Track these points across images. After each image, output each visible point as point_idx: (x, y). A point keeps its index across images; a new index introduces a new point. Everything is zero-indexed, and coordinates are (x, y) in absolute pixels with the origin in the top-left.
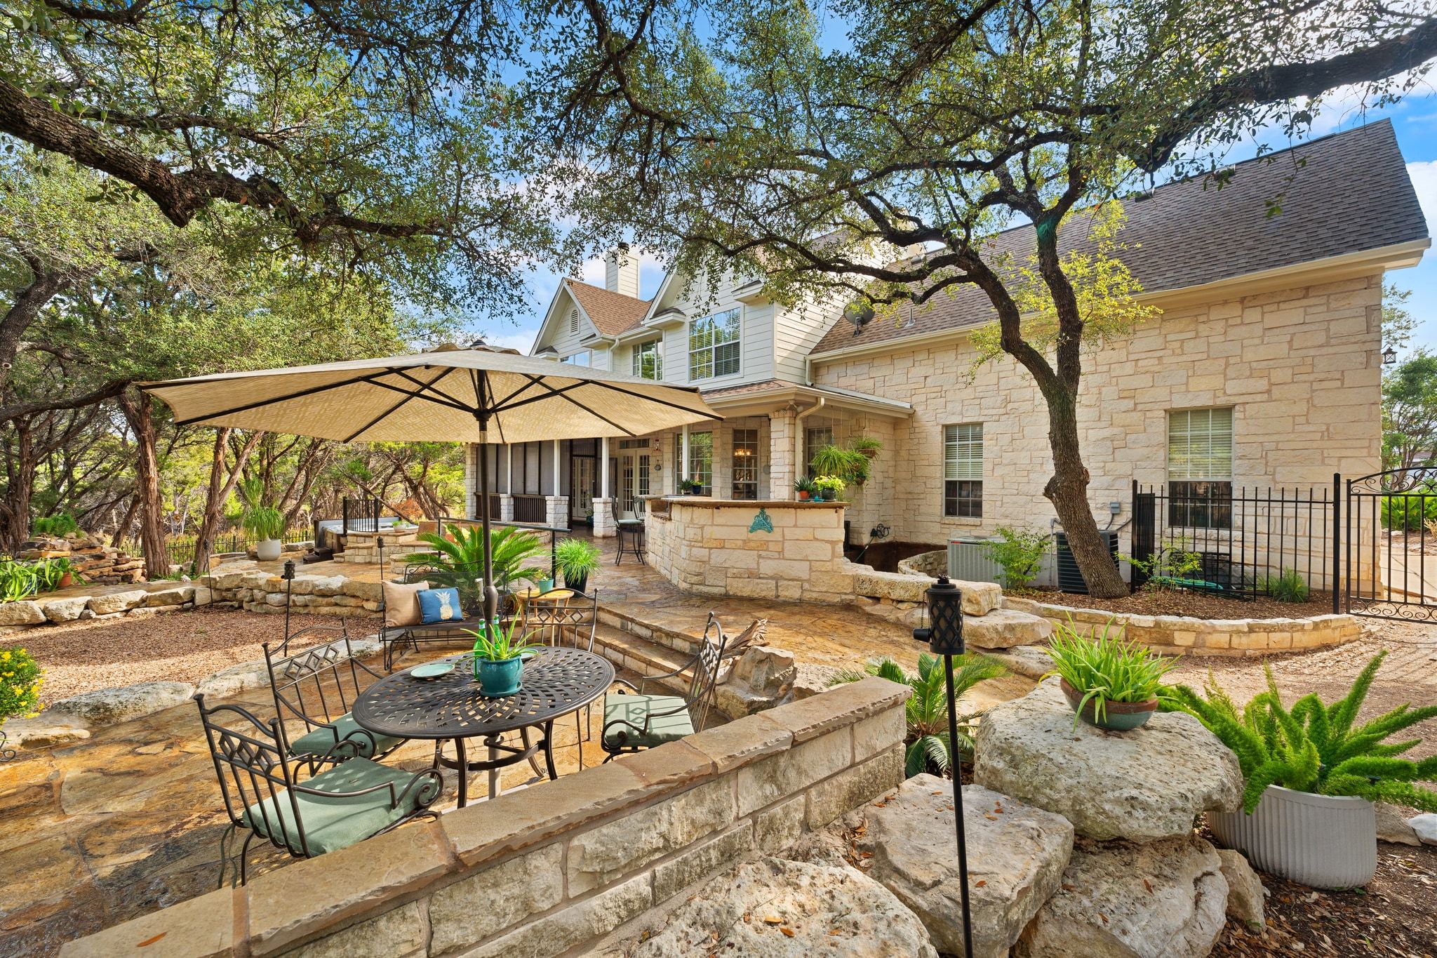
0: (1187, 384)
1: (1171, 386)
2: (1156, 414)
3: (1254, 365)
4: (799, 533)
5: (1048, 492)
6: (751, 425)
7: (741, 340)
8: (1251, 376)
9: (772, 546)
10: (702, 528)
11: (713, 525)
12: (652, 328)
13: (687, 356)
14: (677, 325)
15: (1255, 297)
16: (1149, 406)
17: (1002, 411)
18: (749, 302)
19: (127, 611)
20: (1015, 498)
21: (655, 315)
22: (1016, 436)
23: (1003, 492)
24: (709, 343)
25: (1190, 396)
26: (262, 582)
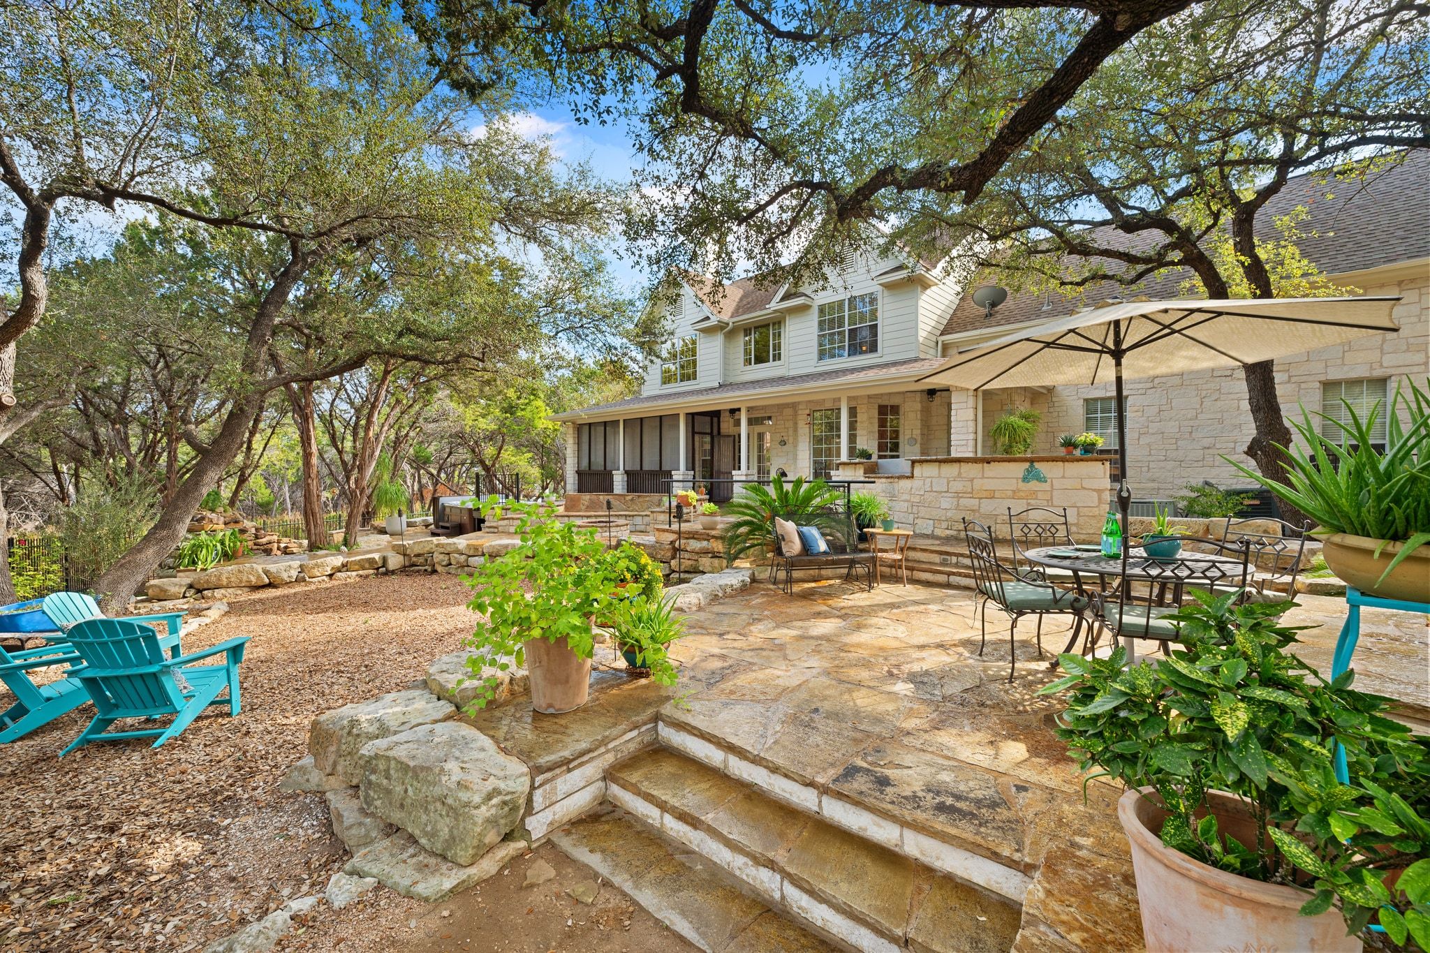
0: (1343, 358)
1: (1326, 361)
2: (1311, 385)
3: (1411, 341)
4: (1068, 483)
5: (1251, 452)
6: (894, 401)
7: (879, 322)
8: (1408, 350)
9: (1040, 495)
10: (972, 480)
11: (983, 477)
12: (775, 311)
13: (816, 338)
14: (805, 308)
15: (1412, 281)
16: (1304, 378)
17: (1151, 385)
18: (889, 286)
19: (331, 576)
20: (1162, 464)
21: (783, 299)
22: (1163, 408)
23: (1150, 458)
24: (841, 325)
25: (1345, 368)
26: (460, 547)
